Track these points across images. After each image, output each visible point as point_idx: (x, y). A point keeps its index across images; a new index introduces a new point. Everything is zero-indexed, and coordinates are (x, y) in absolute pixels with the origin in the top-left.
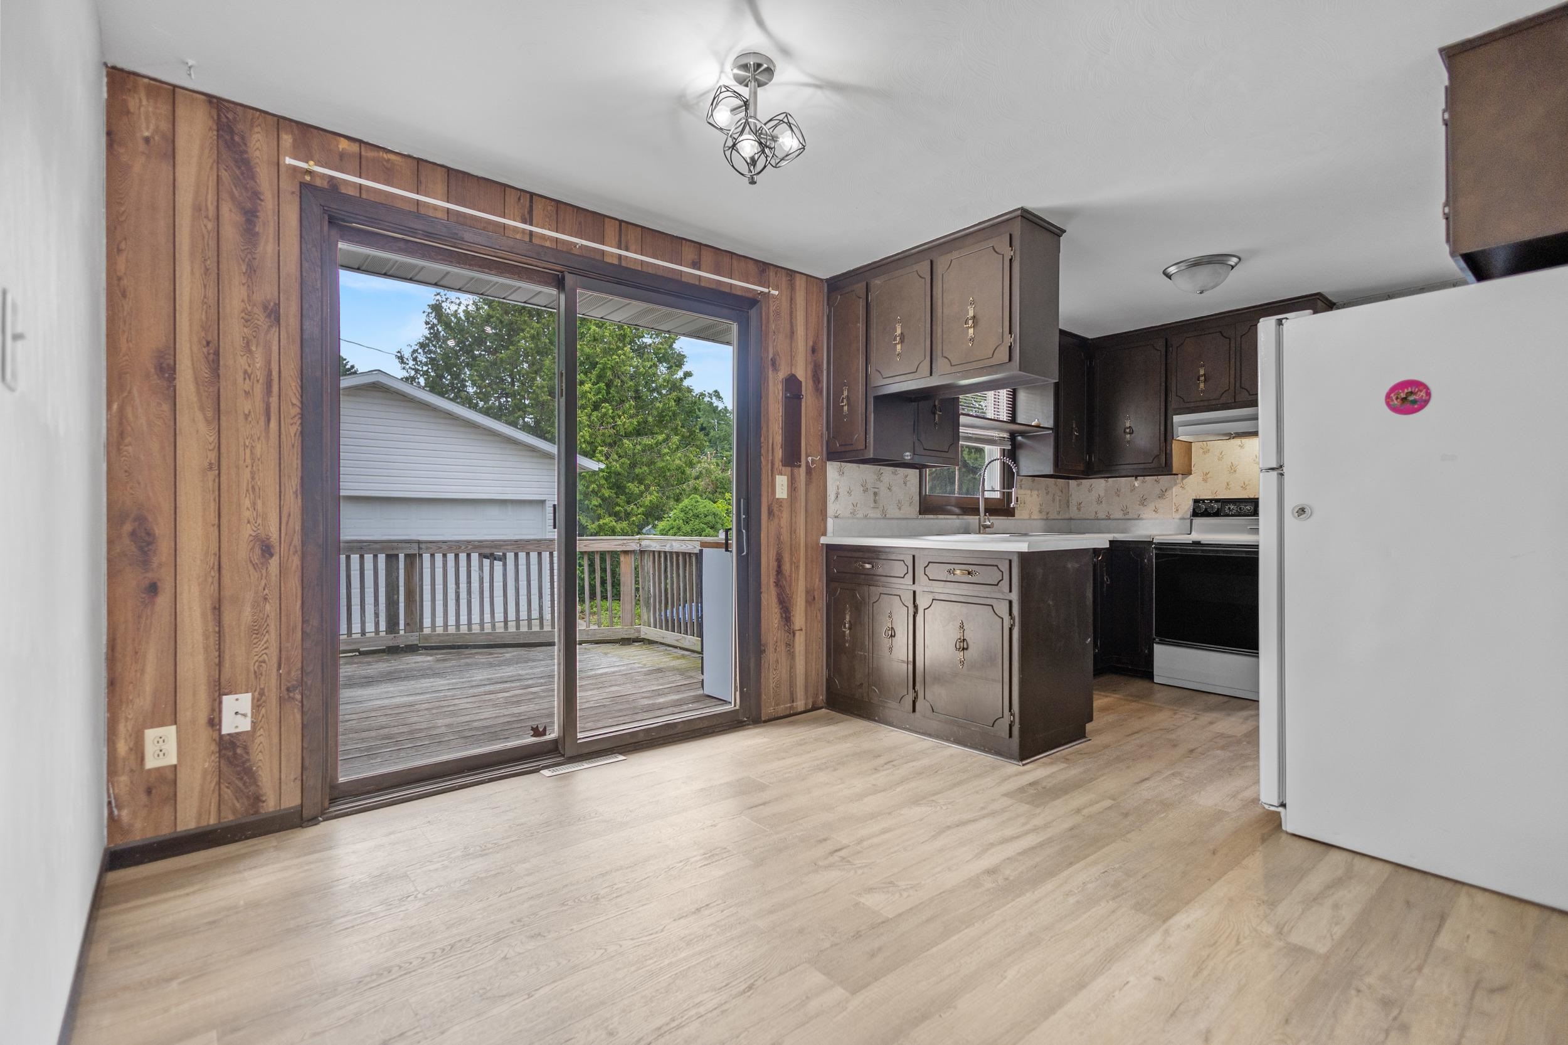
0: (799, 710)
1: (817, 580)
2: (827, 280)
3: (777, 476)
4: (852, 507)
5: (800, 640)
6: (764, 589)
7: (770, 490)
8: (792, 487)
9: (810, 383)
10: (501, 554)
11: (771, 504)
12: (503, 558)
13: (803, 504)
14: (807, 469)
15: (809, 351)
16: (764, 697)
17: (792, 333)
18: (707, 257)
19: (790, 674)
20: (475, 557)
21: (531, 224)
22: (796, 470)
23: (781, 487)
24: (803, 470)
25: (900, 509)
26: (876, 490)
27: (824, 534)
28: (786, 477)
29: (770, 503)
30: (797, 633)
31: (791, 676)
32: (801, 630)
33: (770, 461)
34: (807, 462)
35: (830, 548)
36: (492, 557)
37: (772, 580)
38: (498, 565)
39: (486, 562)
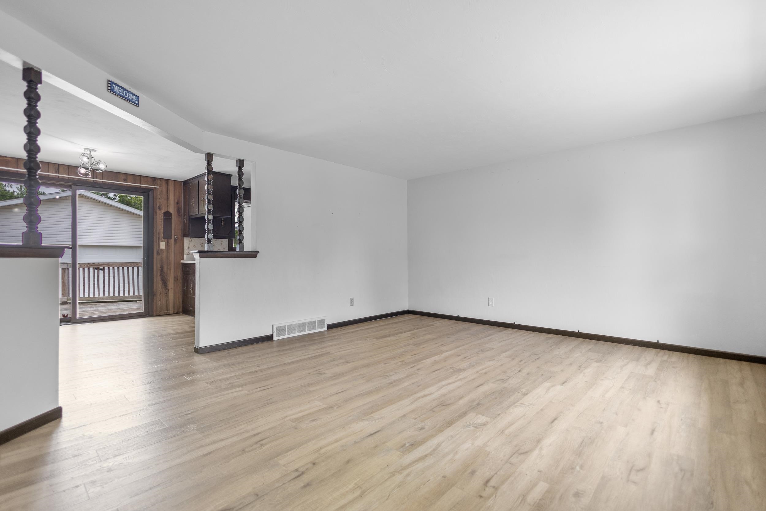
0: (171, 313)
1: (179, 274)
2: (183, 182)
3: (161, 242)
5: (171, 293)
6: (155, 276)
7: (158, 247)
8: (168, 245)
9: (176, 213)
10: (102, 268)
11: (158, 251)
12: (104, 269)
13: (173, 250)
14: (174, 240)
15: (175, 203)
16: (155, 309)
17: (168, 198)
18: (130, 178)
19: (167, 302)
20: (91, 269)
21: (59, 174)
22: (169, 240)
23: (163, 245)
24: (172, 240)
27: (183, 259)
28: (165, 242)
30: (170, 290)
31: (167, 303)
32: (172, 289)
33: (158, 238)
34: (175, 238)
35: (184, 264)
36: (99, 269)
37: (159, 273)
38: (101, 272)
39: (96, 271)
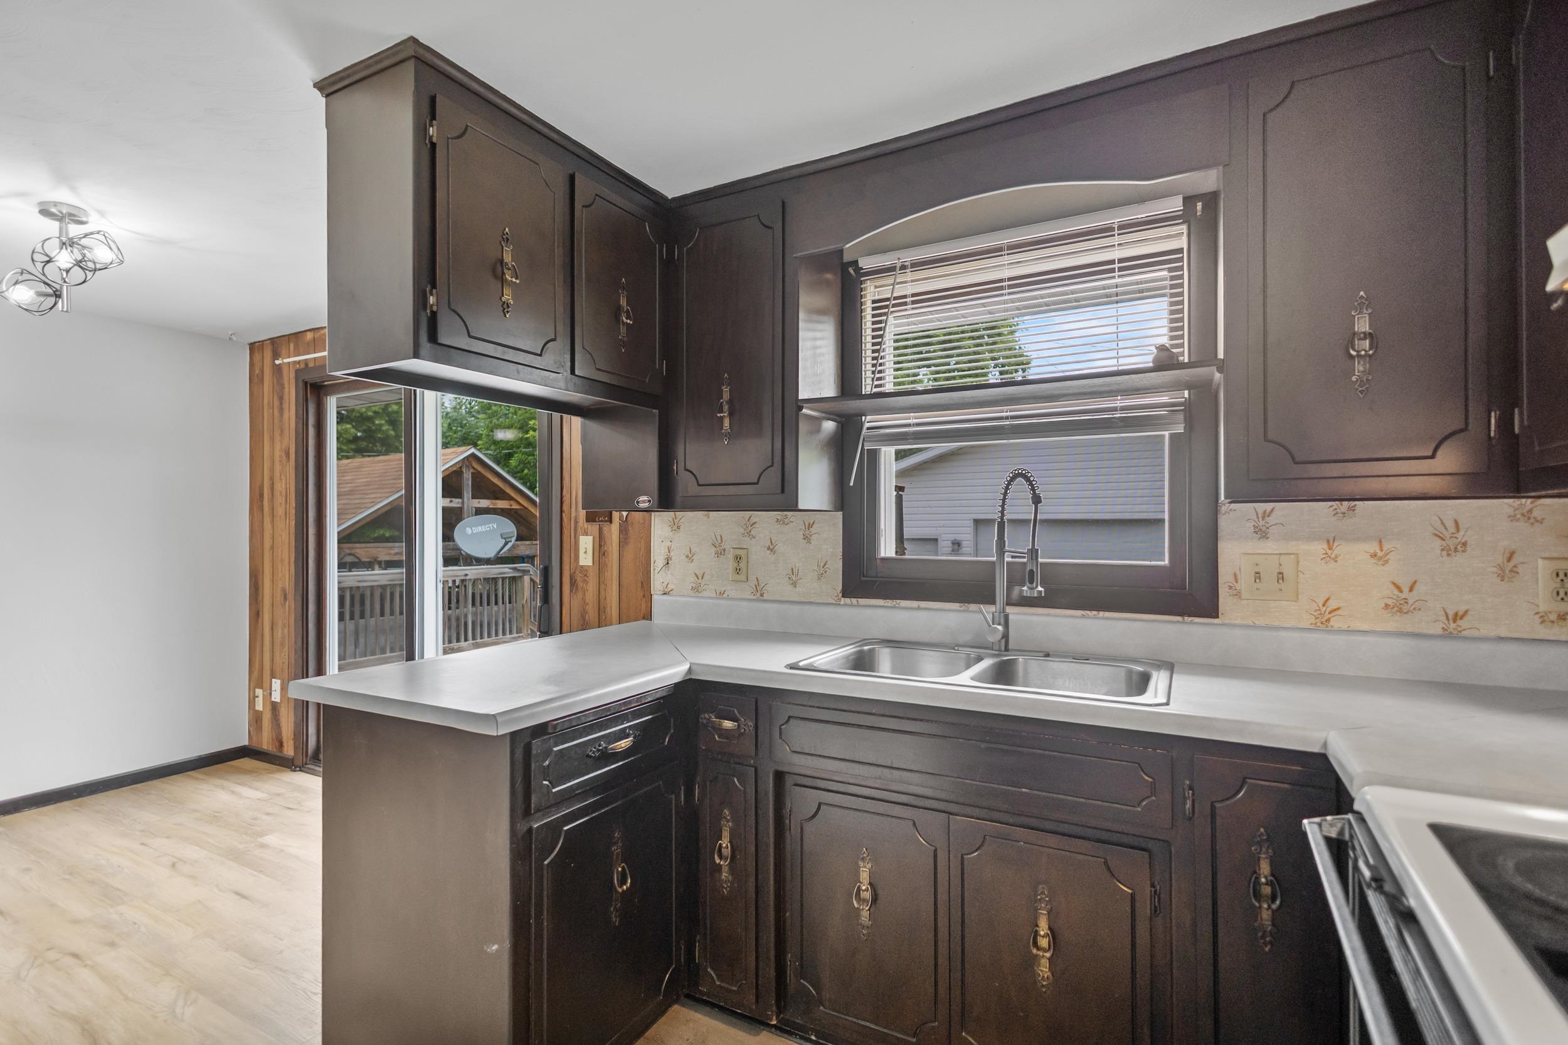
3: (581, 537)
4: (693, 578)
7: (573, 556)
8: (601, 550)
11: (575, 573)
13: (615, 574)
14: (620, 525)
22: (606, 527)
23: (586, 551)
24: (615, 527)
25: (794, 584)
26: (739, 552)
27: (649, 615)
28: (592, 537)
29: (572, 571)
33: (572, 521)
34: (621, 517)
